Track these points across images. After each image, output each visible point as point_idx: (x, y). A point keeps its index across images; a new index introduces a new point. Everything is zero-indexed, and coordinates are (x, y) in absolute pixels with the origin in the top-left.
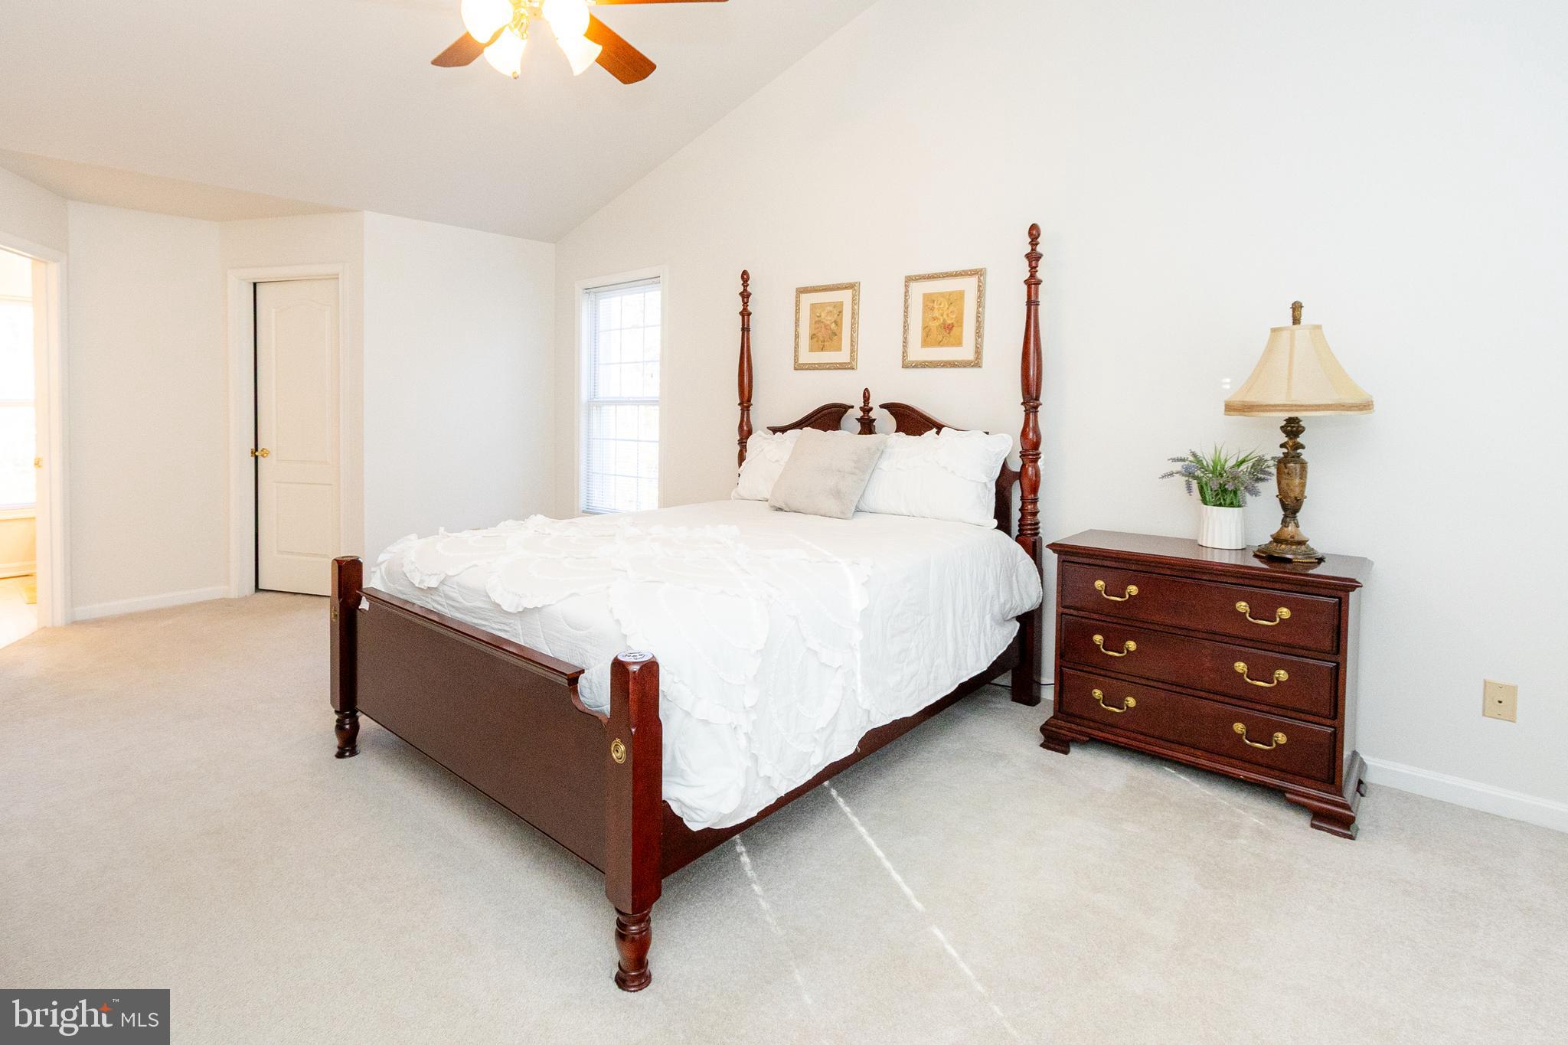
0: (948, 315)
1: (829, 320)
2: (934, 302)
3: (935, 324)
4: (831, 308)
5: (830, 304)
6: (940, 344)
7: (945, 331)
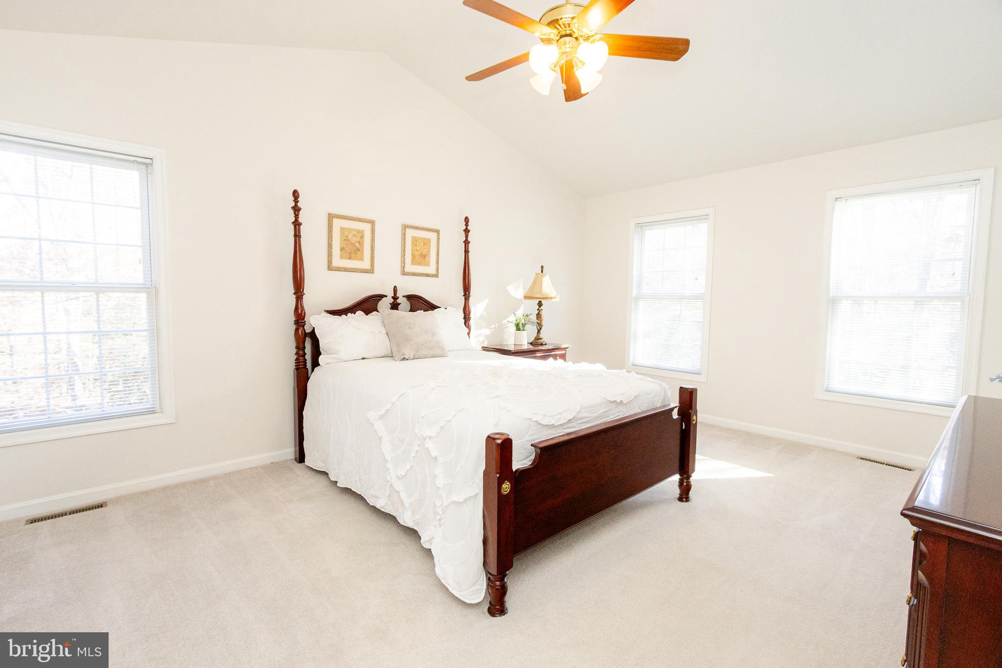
0: (423, 249)
1: (354, 240)
2: (417, 241)
3: (418, 253)
4: (355, 233)
5: (355, 230)
6: (420, 264)
7: (421, 258)
